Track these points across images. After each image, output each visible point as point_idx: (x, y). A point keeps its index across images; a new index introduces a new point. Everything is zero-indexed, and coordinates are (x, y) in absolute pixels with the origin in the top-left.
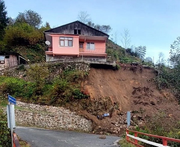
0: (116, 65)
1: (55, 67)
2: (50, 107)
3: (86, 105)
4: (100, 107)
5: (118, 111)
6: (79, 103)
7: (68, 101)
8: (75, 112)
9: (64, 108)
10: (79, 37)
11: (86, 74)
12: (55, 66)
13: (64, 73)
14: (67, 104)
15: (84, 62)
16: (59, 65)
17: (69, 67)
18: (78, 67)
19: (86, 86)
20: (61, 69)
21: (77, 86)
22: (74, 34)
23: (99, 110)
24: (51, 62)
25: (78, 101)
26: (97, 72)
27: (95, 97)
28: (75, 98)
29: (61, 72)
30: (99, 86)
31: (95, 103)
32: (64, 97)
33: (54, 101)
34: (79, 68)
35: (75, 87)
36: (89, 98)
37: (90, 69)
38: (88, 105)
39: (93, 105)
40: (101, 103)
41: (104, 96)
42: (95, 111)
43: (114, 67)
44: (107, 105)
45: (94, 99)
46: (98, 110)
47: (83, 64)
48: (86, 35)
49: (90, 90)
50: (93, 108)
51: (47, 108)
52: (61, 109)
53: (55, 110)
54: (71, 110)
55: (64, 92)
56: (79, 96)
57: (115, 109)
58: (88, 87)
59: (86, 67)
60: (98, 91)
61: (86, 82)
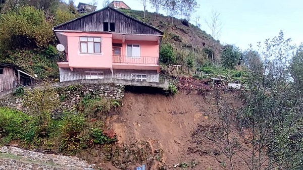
0: (170, 88)
1: (69, 92)
2: (58, 156)
3: (111, 155)
4: (131, 158)
5: (160, 163)
6: (101, 150)
7: (84, 148)
8: (94, 165)
9: (78, 158)
10: (111, 35)
11: (116, 104)
12: (68, 90)
13: (83, 102)
14: (83, 152)
15: (113, 84)
16: (76, 89)
17: (90, 91)
18: (104, 93)
19: (114, 123)
20: (78, 96)
21: (99, 123)
22: (103, 31)
23: (130, 161)
24: (63, 83)
25: (100, 147)
26: (137, 100)
27: (125, 142)
28: (95, 143)
29: (79, 100)
30: (135, 124)
31: (124, 151)
32: (78, 141)
33: (65, 148)
34: (106, 94)
35: (97, 126)
36: (116, 143)
37: (123, 96)
38: (113, 154)
39: (121, 154)
40: (133, 151)
41: (139, 141)
42: (124, 163)
43: (165, 91)
44: (142, 155)
45: (124, 145)
46: (128, 162)
47: (112, 86)
48: (123, 32)
49: (120, 130)
50: (120, 159)
51: (54, 158)
52: (74, 159)
53: (66, 161)
54: (89, 162)
55: (79, 133)
56: (100, 141)
57: (155, 161)
58: (116, 125)
59: (118, 91)
60: (132, 132)
61: (115, 117)
